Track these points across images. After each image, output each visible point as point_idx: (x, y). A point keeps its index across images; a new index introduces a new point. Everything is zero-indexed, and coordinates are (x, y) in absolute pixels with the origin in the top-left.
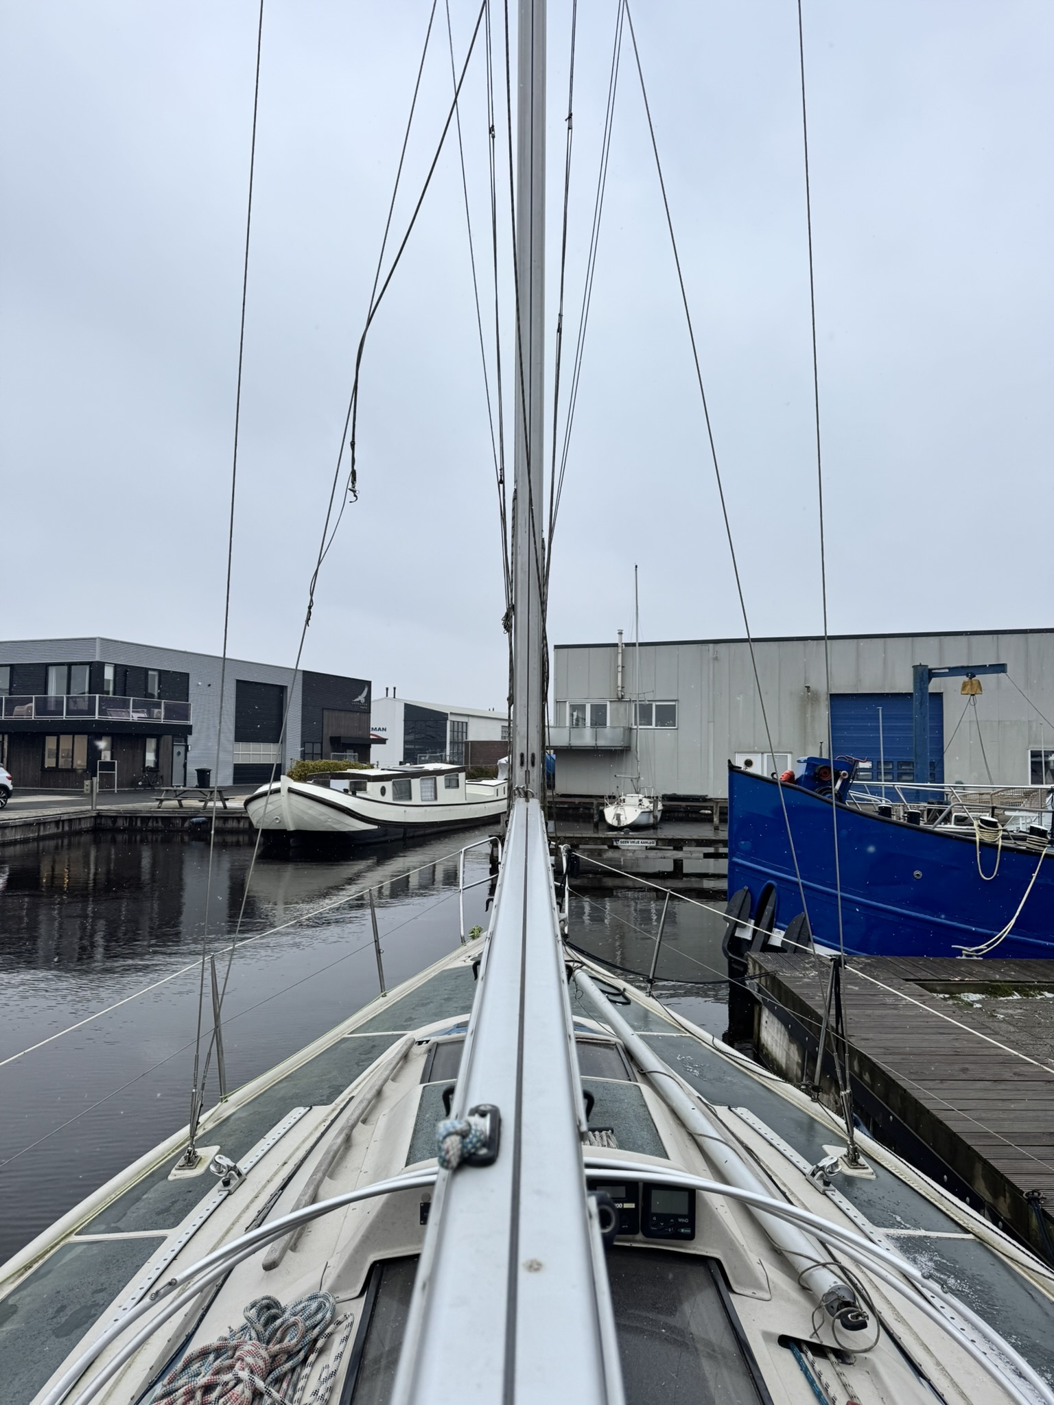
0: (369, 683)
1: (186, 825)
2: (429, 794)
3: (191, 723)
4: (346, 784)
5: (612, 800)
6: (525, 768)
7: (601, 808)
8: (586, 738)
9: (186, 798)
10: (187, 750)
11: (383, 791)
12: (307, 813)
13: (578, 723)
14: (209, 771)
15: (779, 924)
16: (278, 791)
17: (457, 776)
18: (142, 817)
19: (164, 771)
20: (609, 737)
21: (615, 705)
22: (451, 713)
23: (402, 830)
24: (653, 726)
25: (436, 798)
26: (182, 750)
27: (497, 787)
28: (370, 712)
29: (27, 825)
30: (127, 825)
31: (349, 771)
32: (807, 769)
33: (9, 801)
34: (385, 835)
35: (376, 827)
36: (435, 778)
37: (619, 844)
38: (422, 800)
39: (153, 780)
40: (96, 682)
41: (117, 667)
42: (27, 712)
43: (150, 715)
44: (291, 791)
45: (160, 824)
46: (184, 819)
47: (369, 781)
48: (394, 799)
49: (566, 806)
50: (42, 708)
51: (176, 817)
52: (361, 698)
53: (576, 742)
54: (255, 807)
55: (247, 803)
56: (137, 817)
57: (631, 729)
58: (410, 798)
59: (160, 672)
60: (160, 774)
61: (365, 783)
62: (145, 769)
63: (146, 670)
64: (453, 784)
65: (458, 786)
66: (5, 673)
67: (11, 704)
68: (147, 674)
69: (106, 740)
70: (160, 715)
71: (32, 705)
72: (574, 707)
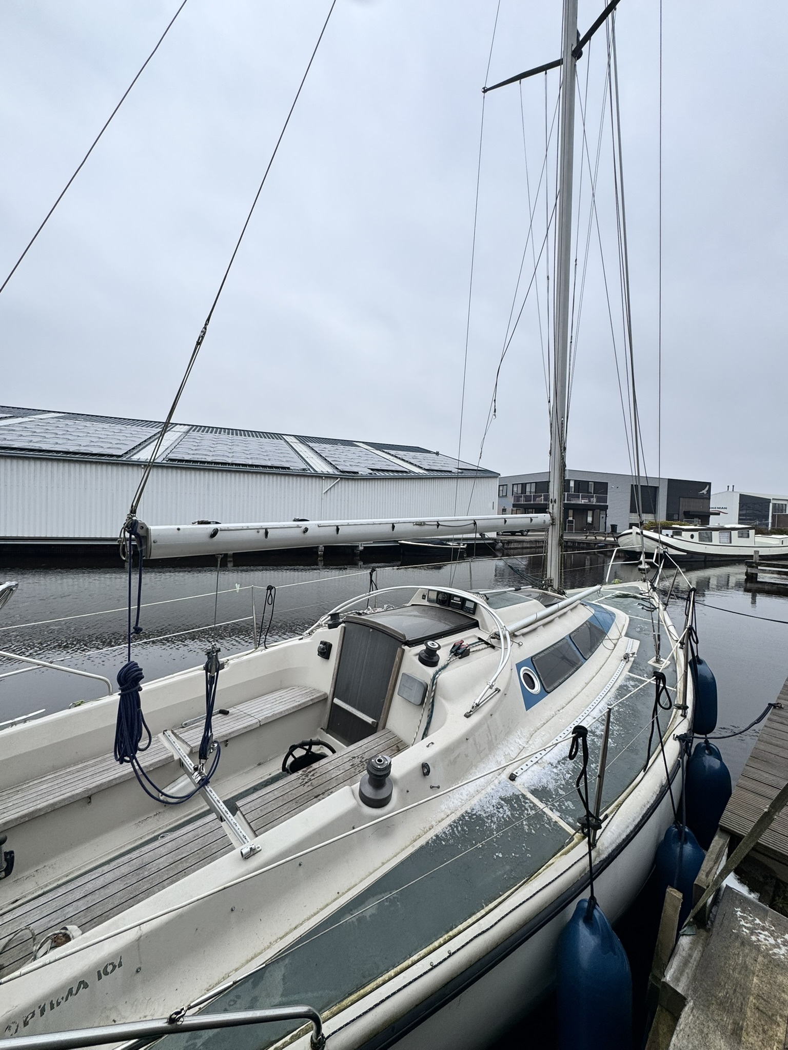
0: (710, 484)
1: (596, 546)
2: (726, 540)
3: (608, 504)
4: (670, 532)
9: (599, 536)
10: (606, 516)
11: (692, 536)
12: (645, 544)
14: (617, 525)
16: (631, 533)
17: (748, 531)
18: (578, 542)
19: (596, 525)
22: (773, 499)
23: (704, 557)
25: (731, 542)
26: (604, 516)
27: (782, 539)
28: (710, 499)
29: (531, 542)
30: (572, 545)
31: (673, 526)
33: (529, 533)
34: (692, 558)
35: (686, 554)
36: (731, 532)
38: (720, 543)
39: (591, 528)
40: (566, 488)
41: (575, 481)
42: (541, 500)
43: (590, 501)
44: (638, 533)
45: (585, 545)
46: (595, 544)
47: (683, 531)
48: (699, 541)
50: (546, 499)
51: (591, 543)
52: (704, 492)
54: (620, 539)
55: (618, 538)
56: (575, 542)
58: (711, 541)
59: (595, 482)
60: (594, 526)
61: (681, 532)
62: (587, 523)
64: (744, 535)
65: (748, 537)
66: (533, 485)
67: (535, 497)
68: (588, 483)
69: (571, 512)
70: (594, 501)
71: (543, 497)
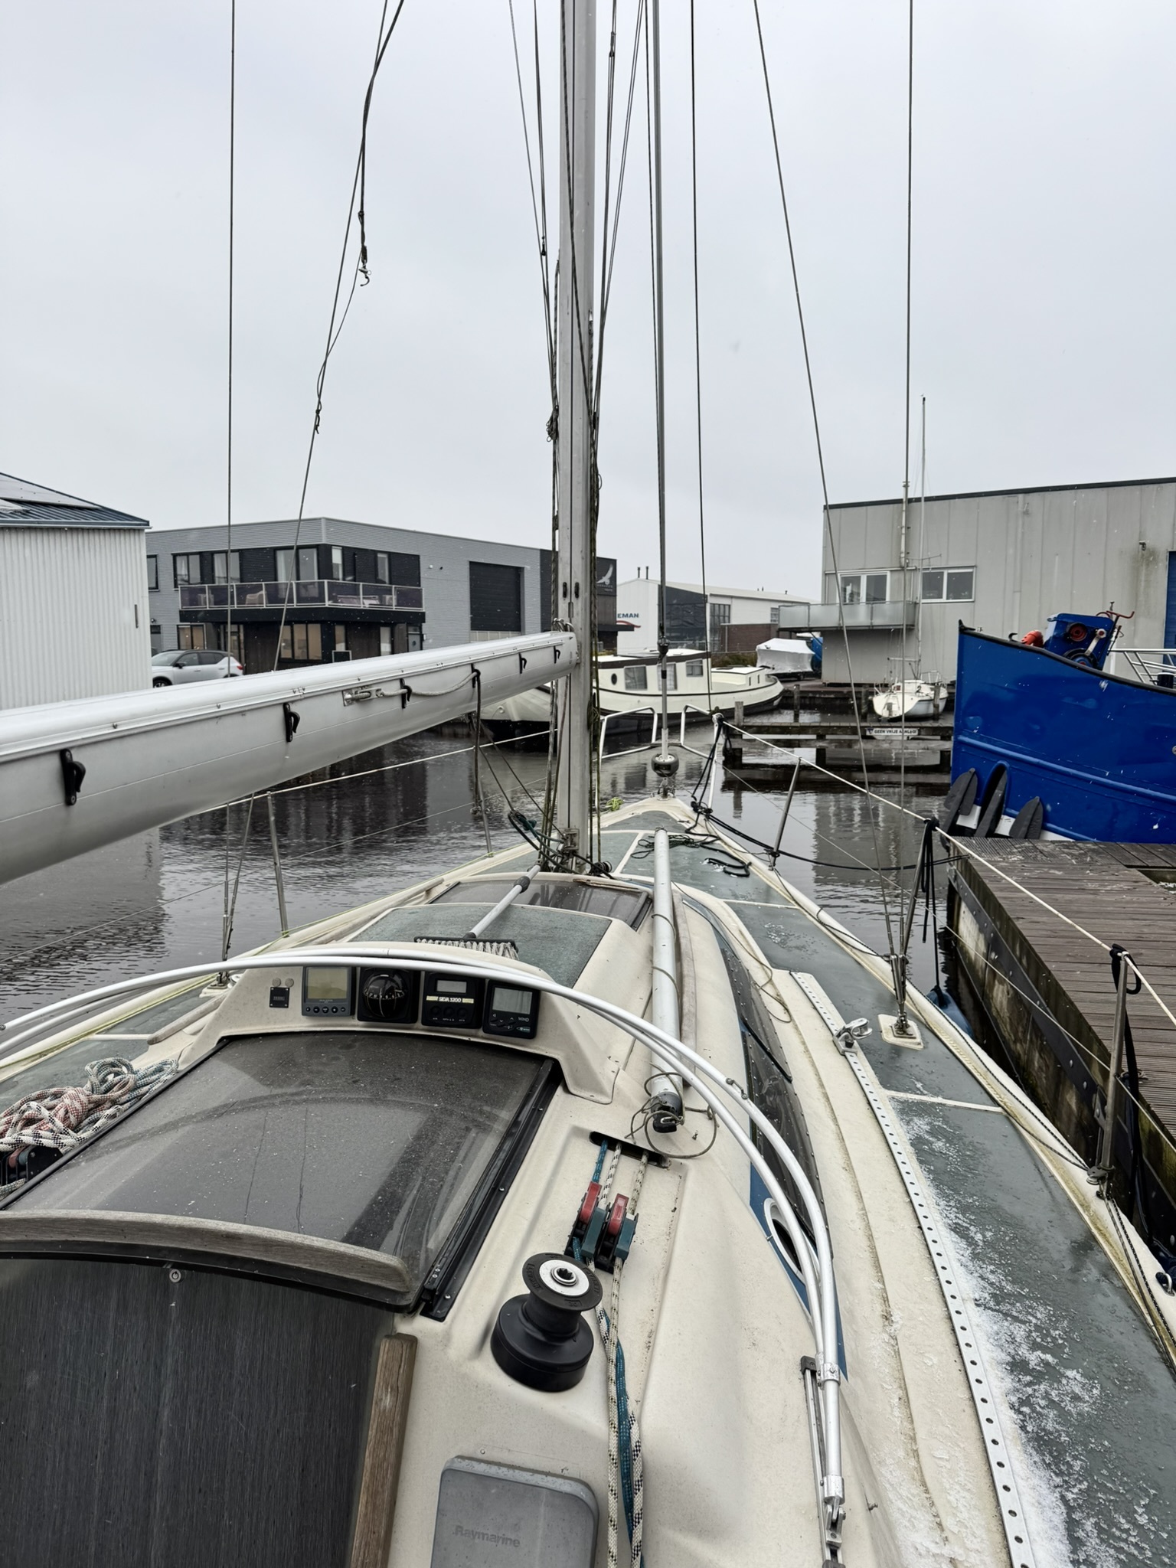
0: (613, 562)
3: (423, 610)
5: (884, 689)
6: (568, 600)
7: (870, 698)
8: (860, 616)
10: (422, 640)
11: (614, 679)
12: (531, 703)
13: (850, 599)
15: (1009, 811)
17: (701, 662)
20: (887, 615)
21: (896, 575)
22: (711, 595)
23: (636, 722)
24: (944, 599)
25: (676, 687)
26: (417, 639)
27: (749, 676)
28: (615, 596)
32: (1057, 628)
34: (616, 727)
36: (676, 665)
37: (873, 733)
38: (660, 689)
40: (325, 568)
41: (345, 550)
42: (259, 600)
43: (382, 600)
48: (627, 688)
49: (832, 696)
50: (274, 595)
52: (606, 579)
53: (849, 622)
57: (916, 604)
58: (645, 687)
59: (390, 554)
63: (375, 552)
64: (695, 671)
65: (702, 674)
66: (234, 559)
67: (242, 592)
68: (376, 557)
69: (340, 631)
70: (392, 602)
71: (263, 592)
72: (847, 581)
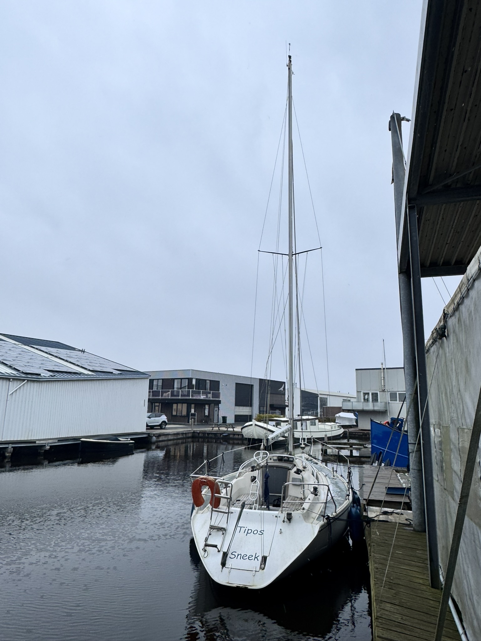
0: (284, 383)
1: (221, 436)
2: (304, 428)
3: (220, 399)
4: (274, 423)
8: (370, 406)
9: (221, 427)
10: (219, 409)
13: (366, 400)
14: (226, 417)
15: (383, 462)
16: (252, 425)
17: (315, 421)
18: (207, 433)
19: (211, 417)
20: (379, 406)
21: (381, 393)
22: (320, 394)
24: (398, 402)
25: (307, 429)
26: (217, 409)
28: (285, 394)
29: (174, 434)
30: (202, 435)
31: (275, 418)
32: (391, 421)
33: (167, 426)
36: (307, 422)
38: (301, 430)
39: (207, 420)
40: (190, 386)
41: (197, 379)
42: (167, 395)
43: (207, 397)
44: (256, 425)
45: (213, 436)
46: (221, 434)
49: (361, 434)
50: (172, 395)
51: (218, 433)
52: (282, 389)
53: (366, 408)
54: (244, 430)
55: (242, 429)
56: (206, 433)
57: (389, 403)
58: (297, 429)
59: (210, 381)
60: (210, 418)
61: (281, 423)
62: (205, 416)
63: (206, 380)
64: (313, 424)
65: (315, 425)
66: (160, 382)
67: (163, 392)
68: (206, 382)
69: (193, 406)
70: (210, 397)
71: (170, 393)
72: (365, 394)
